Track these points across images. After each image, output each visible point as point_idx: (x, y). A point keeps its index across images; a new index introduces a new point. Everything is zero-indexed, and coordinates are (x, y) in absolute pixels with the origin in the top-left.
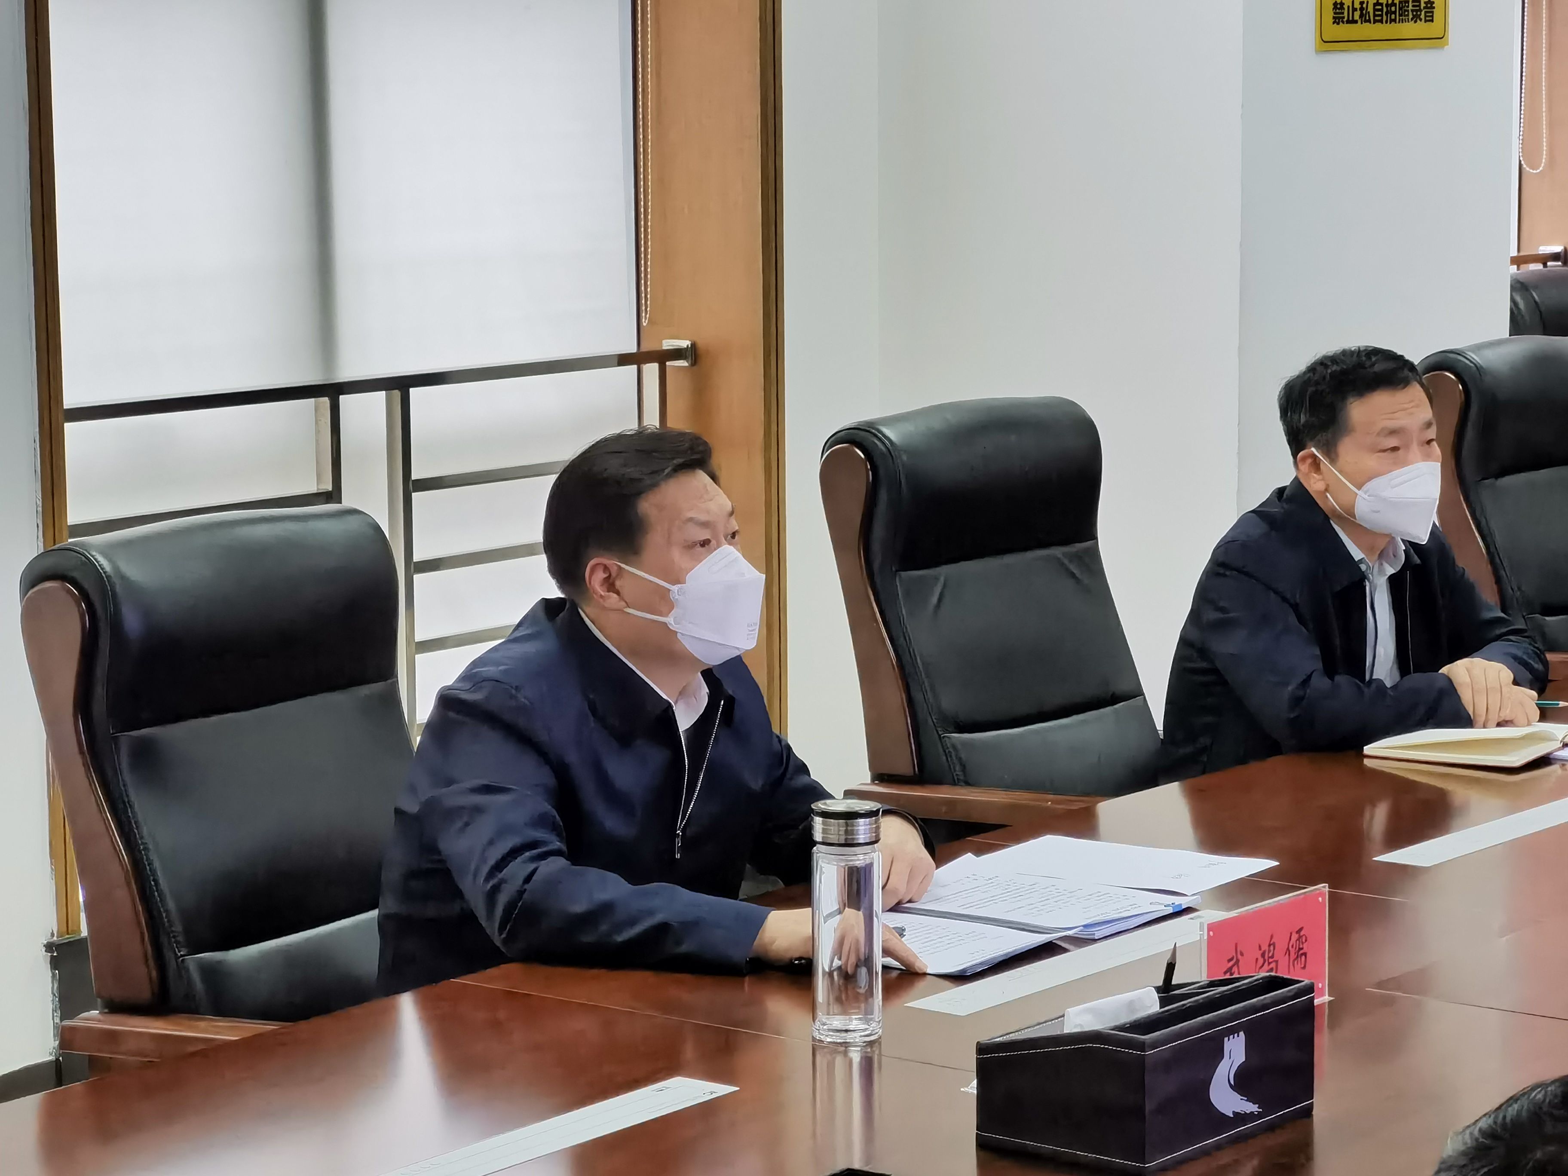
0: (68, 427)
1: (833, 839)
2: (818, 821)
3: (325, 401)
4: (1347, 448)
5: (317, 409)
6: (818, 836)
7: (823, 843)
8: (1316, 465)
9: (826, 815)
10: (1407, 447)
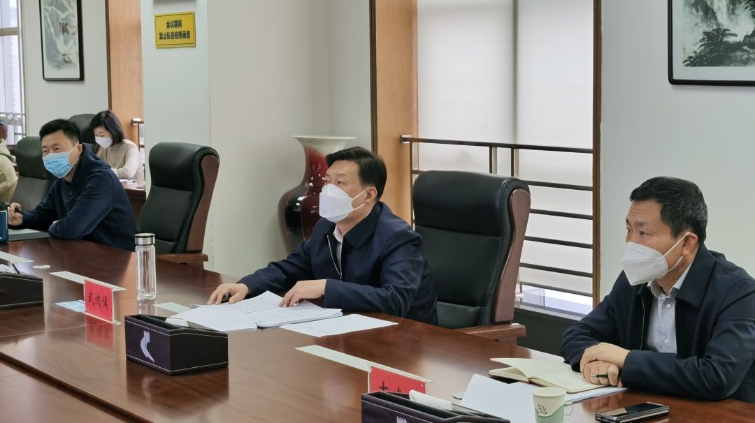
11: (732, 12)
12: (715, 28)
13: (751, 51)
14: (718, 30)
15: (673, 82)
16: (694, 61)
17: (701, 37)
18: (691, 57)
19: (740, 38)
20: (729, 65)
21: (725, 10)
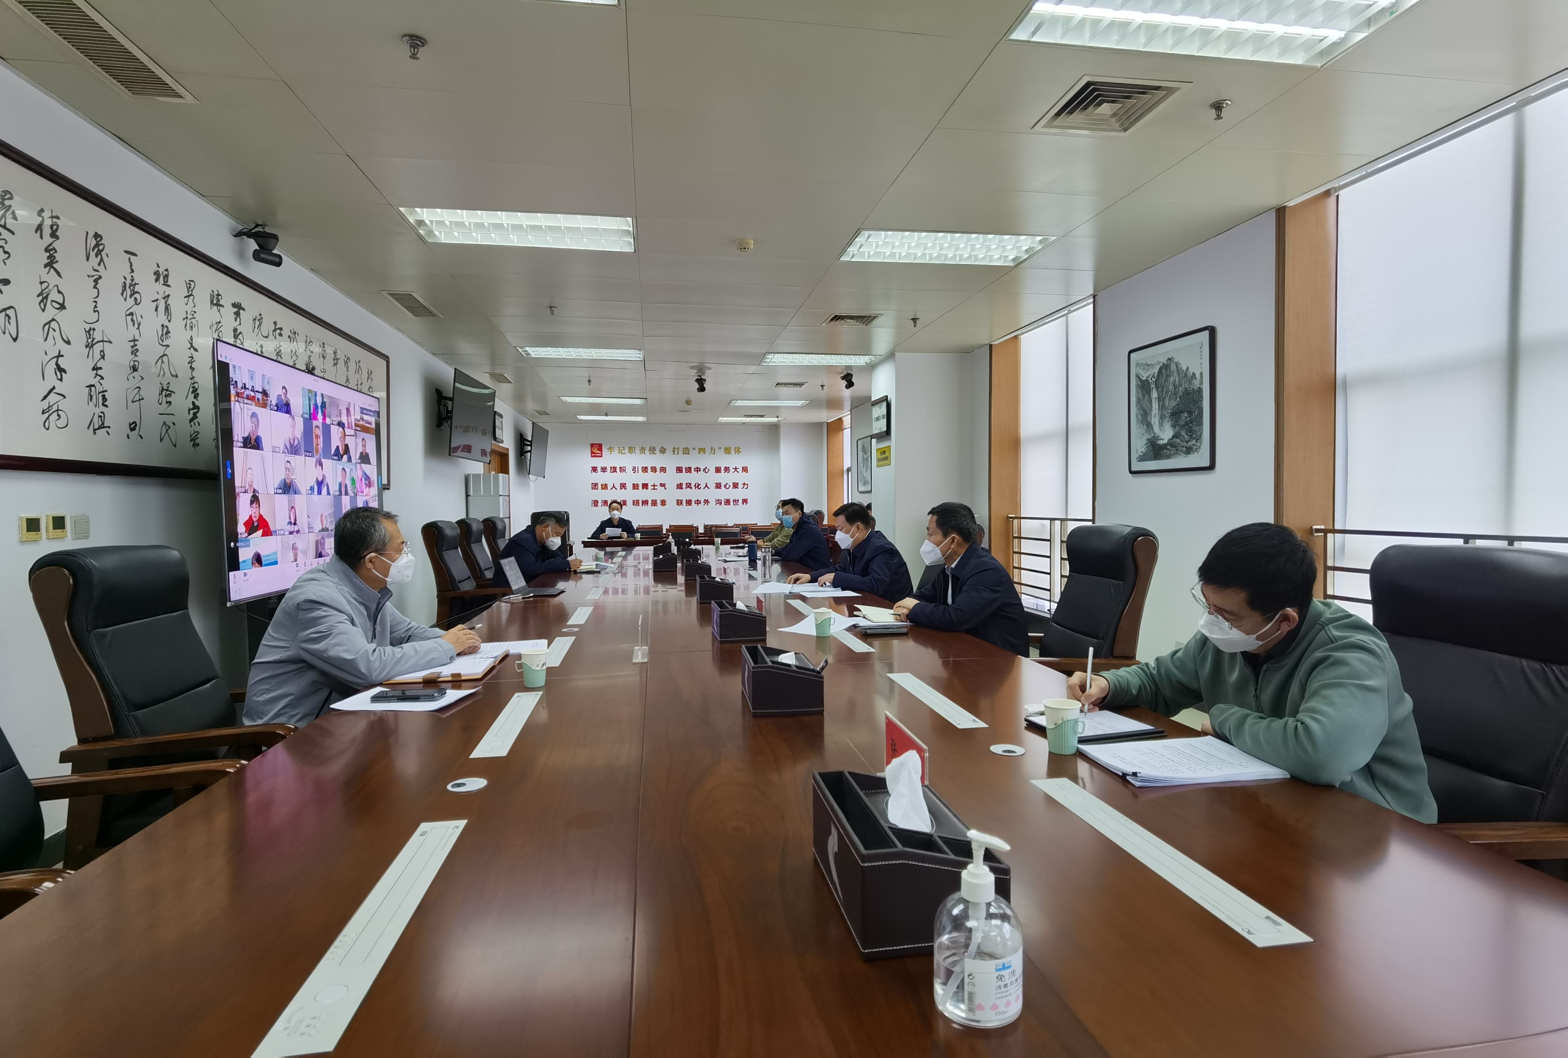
11: (1161, 425)
12: (1152, 435)
13: (1171, 449)
14: (1154, 436)
15: (1131, 472)
16: (1143, 458)
17: (1145, 442)
18: (1140, 456)
19: (1165, 441)
20: (1160, 459)
21: (1157, 423)
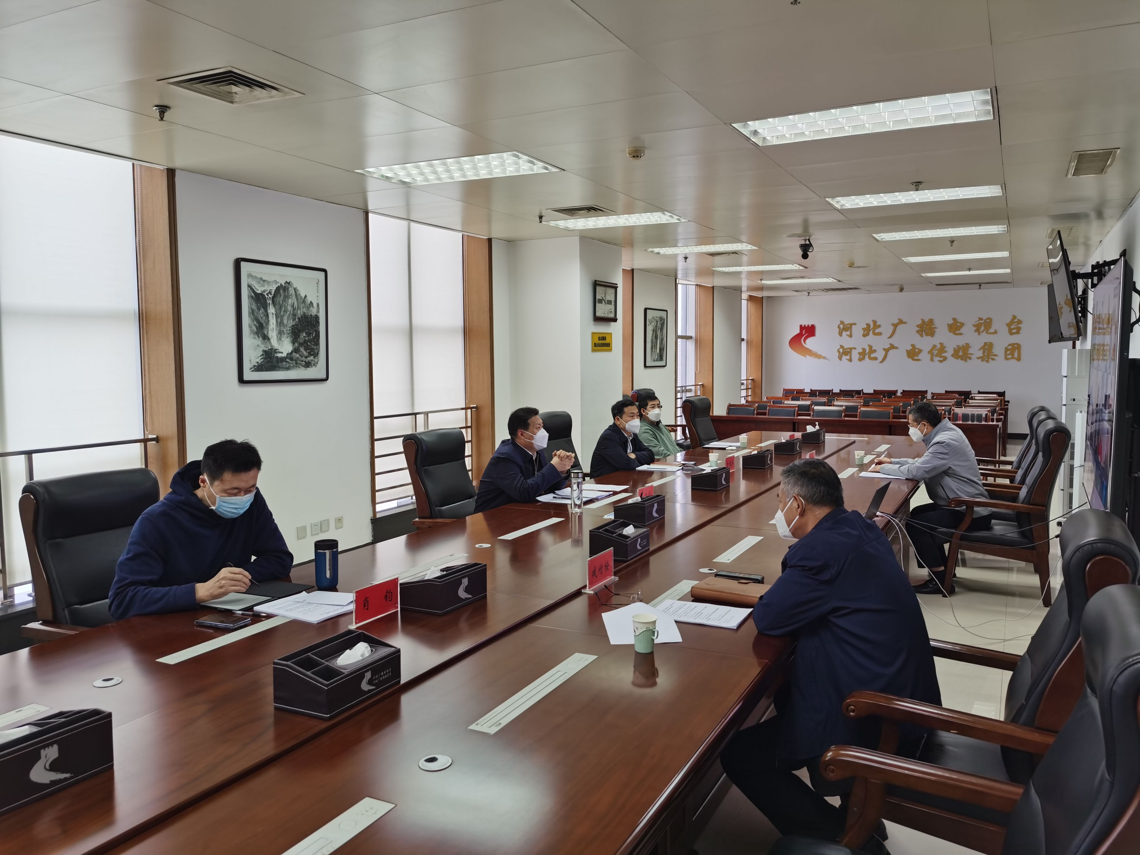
0: (375, 420)
1: (575, 477)
2: (572, 474)
3: (414, 416)
4: (624, 416)
5: (412, 417)
6: (572, 477)
7: (574, 478)
8: (618, 419)
9: (574, 473)
10: (635, 416)
